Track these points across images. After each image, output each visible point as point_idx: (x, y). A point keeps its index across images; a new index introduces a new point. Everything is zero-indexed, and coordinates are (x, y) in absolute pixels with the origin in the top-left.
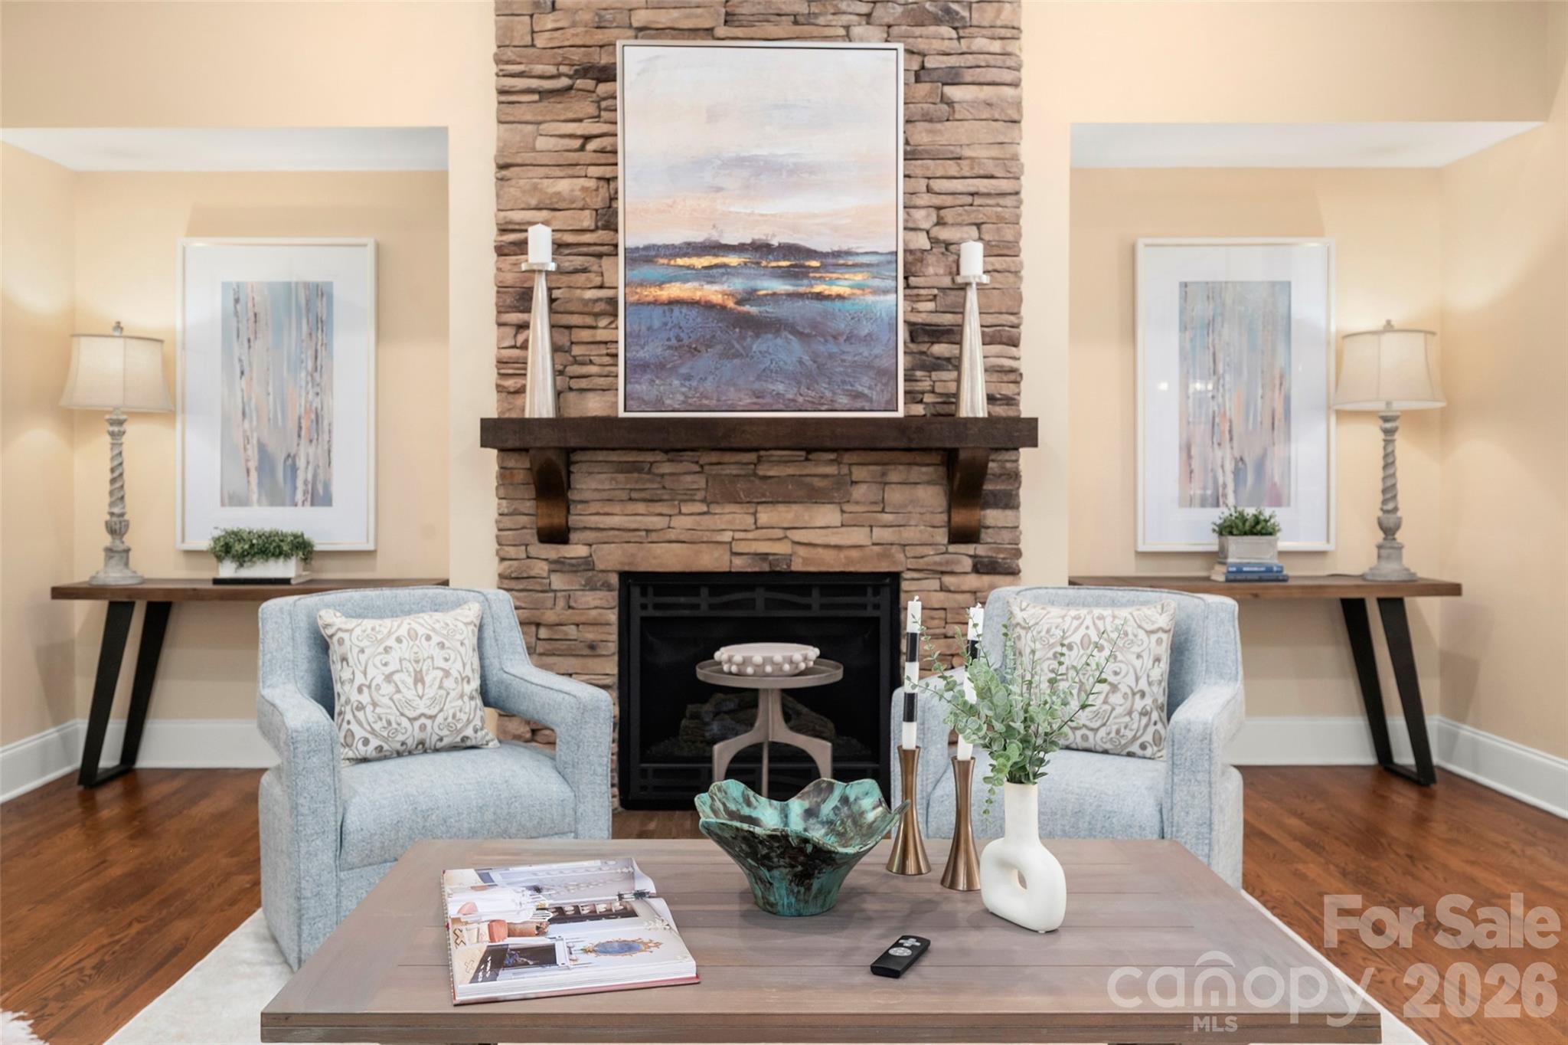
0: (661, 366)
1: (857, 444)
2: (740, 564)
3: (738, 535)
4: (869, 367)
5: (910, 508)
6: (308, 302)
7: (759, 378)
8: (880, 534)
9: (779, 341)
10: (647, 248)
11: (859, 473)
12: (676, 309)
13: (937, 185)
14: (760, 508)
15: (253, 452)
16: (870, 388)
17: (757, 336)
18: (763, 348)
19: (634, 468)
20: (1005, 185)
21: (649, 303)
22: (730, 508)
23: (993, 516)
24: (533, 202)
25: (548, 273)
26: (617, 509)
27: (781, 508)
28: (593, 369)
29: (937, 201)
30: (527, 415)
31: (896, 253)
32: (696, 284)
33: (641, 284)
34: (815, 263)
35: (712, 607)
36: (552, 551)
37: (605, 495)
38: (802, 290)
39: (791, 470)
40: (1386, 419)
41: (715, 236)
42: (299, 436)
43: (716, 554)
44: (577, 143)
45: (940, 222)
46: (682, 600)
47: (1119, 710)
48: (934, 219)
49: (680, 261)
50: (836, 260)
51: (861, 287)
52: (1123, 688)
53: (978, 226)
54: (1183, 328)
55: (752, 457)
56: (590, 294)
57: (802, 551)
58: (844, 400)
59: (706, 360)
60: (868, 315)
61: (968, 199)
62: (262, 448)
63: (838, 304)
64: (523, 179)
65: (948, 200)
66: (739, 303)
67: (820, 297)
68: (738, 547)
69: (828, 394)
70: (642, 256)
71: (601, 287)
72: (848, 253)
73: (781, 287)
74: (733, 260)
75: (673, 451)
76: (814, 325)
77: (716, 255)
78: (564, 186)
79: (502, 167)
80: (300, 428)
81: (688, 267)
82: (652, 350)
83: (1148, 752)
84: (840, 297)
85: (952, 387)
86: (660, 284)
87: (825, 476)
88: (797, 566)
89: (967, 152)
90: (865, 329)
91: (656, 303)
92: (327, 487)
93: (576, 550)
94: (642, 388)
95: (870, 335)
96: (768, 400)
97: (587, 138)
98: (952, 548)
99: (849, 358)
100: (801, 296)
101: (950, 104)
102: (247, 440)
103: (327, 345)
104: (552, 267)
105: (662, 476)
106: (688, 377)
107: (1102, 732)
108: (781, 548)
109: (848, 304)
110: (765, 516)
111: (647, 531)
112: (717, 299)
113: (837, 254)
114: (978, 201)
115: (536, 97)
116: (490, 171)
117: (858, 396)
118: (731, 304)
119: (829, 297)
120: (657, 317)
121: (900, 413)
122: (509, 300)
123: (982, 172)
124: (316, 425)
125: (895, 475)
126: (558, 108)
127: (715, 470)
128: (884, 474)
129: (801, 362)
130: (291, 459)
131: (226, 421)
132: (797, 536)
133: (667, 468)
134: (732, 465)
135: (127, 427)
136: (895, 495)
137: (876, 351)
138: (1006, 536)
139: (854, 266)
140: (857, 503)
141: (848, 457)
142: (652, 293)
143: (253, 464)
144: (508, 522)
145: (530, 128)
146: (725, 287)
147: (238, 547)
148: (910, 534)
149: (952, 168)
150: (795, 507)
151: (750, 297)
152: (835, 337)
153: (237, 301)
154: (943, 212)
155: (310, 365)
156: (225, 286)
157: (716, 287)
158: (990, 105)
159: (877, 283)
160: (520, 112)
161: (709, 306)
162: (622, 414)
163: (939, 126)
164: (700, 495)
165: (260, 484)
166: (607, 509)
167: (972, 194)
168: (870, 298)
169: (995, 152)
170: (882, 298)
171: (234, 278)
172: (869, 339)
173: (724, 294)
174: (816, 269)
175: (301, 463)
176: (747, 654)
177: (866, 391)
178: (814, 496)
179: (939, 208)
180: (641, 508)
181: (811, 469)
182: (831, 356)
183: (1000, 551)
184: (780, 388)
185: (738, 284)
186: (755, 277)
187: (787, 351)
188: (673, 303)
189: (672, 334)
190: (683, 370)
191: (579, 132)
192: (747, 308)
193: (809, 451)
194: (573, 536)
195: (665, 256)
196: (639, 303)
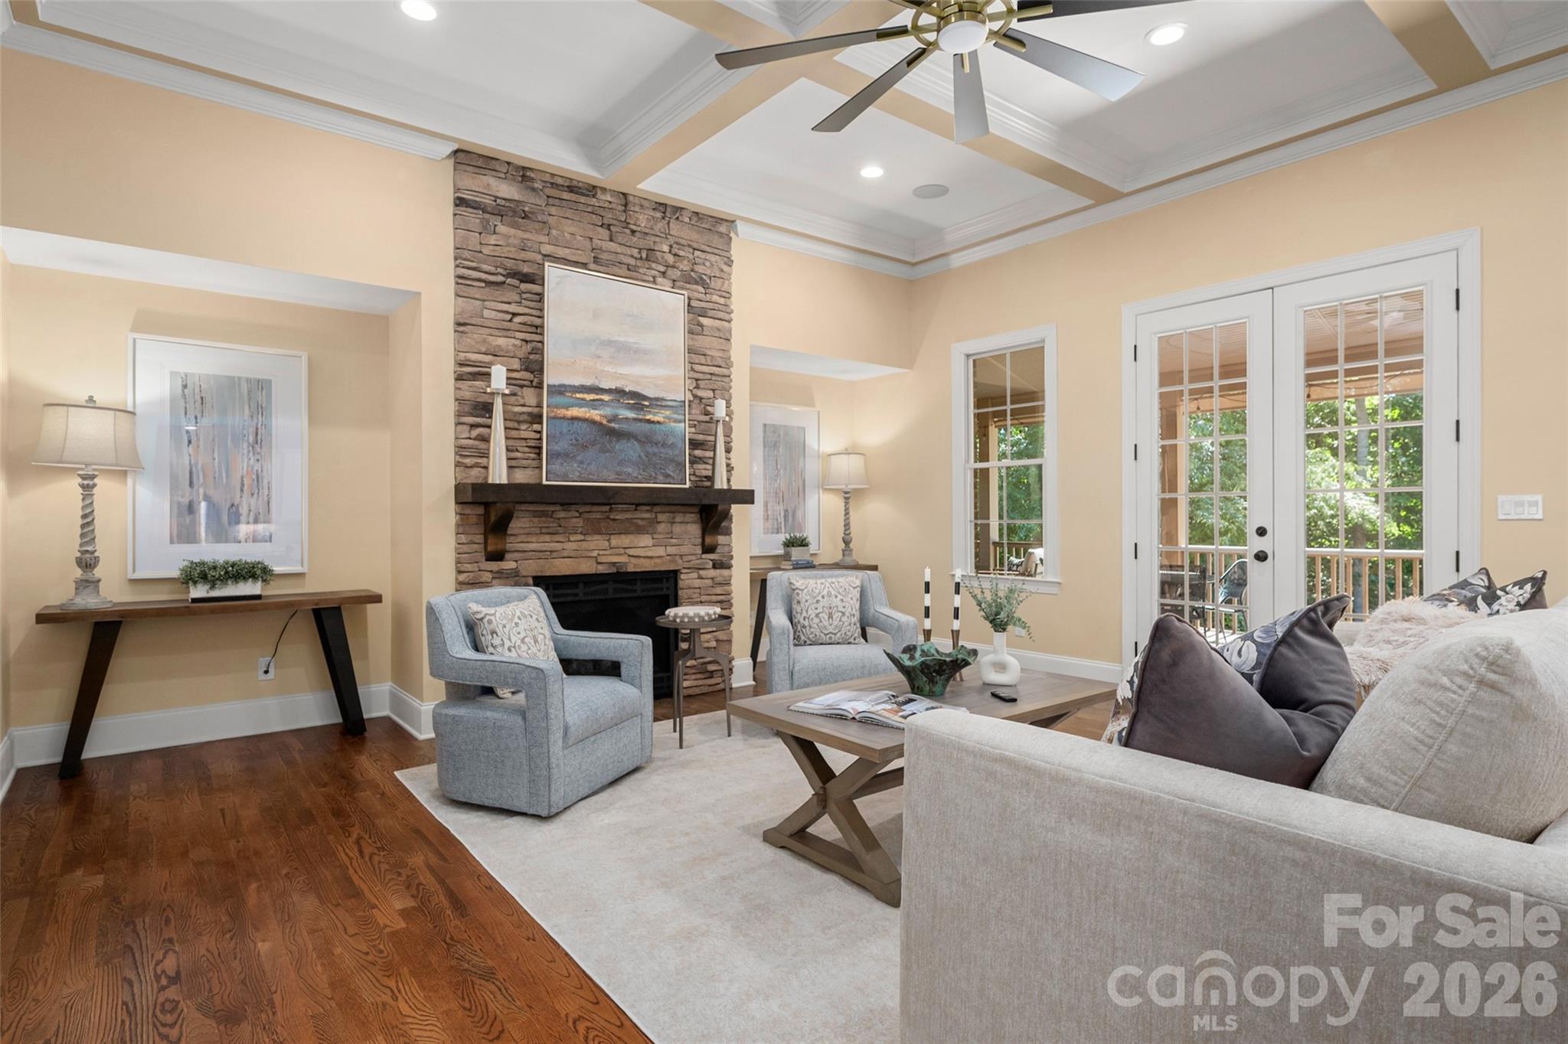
0: (567, 455)
1: (677, 502)
2: (602, 569)
3: (601, 553)
4: (672, 461)
5: (684, 536)
6: (249, 392)
7: (619, 464)
8: (670, 550)
9: (629, 444)
10: (560, 386)
11: (661, 517)
12: (576, 422)
13: (697, 367)
14: (612, 537)
16: (673, 472)
17: (618, 441)
18: (621, 448)
19: (544, 514)
20: (724, 371)
21: (561, 418)
22: (596, 537)
23: (721, 539)
24: (483, 349)
25: (504, 395)
26: (534, 539)
27: (623, 536)
28: (518, 455)
29: (696, 376)
30: (490, 481)
31: (684, 402)
32: (586, 409)
33: (557, 407)
34: (647, 403)
35: (584, 594)
36: (494, 566)
37: (527, 531)
38: (640, 417)
39: (628, 516)
40: (846, 493)
41: (597, 383)
42: (242, 490)
43: (588, 564)
44: (509, 317)
45: (697, 387)
46: (570, 591)
47: (846, 624)
48: (694, 385)
49: (578, 396)
50: (657, 403)
51: (669, 418)
52: (847, 614)
53: (714, 390)
54: (765, 447)
55: (607, 508)
56: (517, 409)
57: (633, 560)
58: (661, 478)
59: (591, 453)
60: (672, 433)
61: (709, 377)
62: (208, 499)
63: (658, 426)
64: (475, 336)
65: (701, 376)
66: (609, 421)
67: (649, 421)
68: (602, 559)
69: (653, 474)
70: (559, 390)
71: (523, 405)
72: (663, 399)
73: (631, 414)
74: (606, 397)
75: (566, 505)
76: (647, 437)
77: (597, 394)
78: (502, 342)
79: (459, 324)
80: (243, 485)
81: (583, 399)
82: (562, 446)
83: (856, 641)
84: (659, 422)
85: (709, 473)
86: (567, 408)
87: (643, 519)
88: (631, 569)
89: (709, 352)
90: (671, 440)
91: (564, 418)
93: (508, 565)
94: (556, 467)
95: (672, 444)
96: (624, 477)
97: (514, 315)
98: (704, 556)
99: (663, 455)
100: (640, 420)
101: (702, 326)
103: (266, 425)
104: (507, 392)
105: (559, 519)
106: (582, 462)
107: (838, 635)
108: (623, 559)
109: (662, 427)
110: (615, 541)
111: (551, 551)
112: (597, 418)
113: (657, 399)
114: (714, 378)
115: (483, 285)
116: (450, 326)
117: (667, 476)
118: (605, 422)
119: (653, 422)
120: (565, 426)
121: (687, 485)
122: (467, 409)
123: (716, 364)
124: (258, 483)
125: (679, 518)
126: (496, 293)
127: (586, 515)
128: (674, 518)
129: (640, 456)
130: (235, 507)
131: (174, 479)
132: (631, 552)
133: (562, 515)
134: (597, 513)
135: (96, 480)
136: (677, 529)
137: (675, 453)
138: (726, 549)
139: (665, 406)
140: (660, 533)
141: (657, 509)
142: (562, 412)
145: (478, 303)
146: (602, 412)
148: (684, 550)
149: (702, 359)
150: (630, 536)
151: (614, 418)
152: (656, 444)
153: (185, 386)
154: (699, 382)
155: (251, 439)
156: (173, 374)
157: (597, 412)
158: (719, 330)
159: (676, 416)
160: (472, 292)
161: (593, 422)
162: (545, 482)
163: (696, 337)
164: (580, 530)
165: (209, 526)
166: (529, 540)
167: (711, 374)
168: (673, 424)
169: (720, 354)
170: (678, 425)
171: (183, 369)
172: (673, 446)
173: (601, 416)
174: (647, 406)
175: (244, 510)
176: (685, 612)
177: (672, 474)
178: (639, 530)
179: (697, 380)
180: (547, 538)
181: (638, 515)
182: (654, 454)
183: (723, 556)
184: (630, 470)
185: (608, 411)
186: (617, 408)
187: (631, 450)
188: (574, 419)
189: (573, 437)
190: (579, 458)
191: (511, 310)
192: (613, 425)
193: (637, 505)
194: (507, 556)
195: (570, 392)
196: (554, 418)
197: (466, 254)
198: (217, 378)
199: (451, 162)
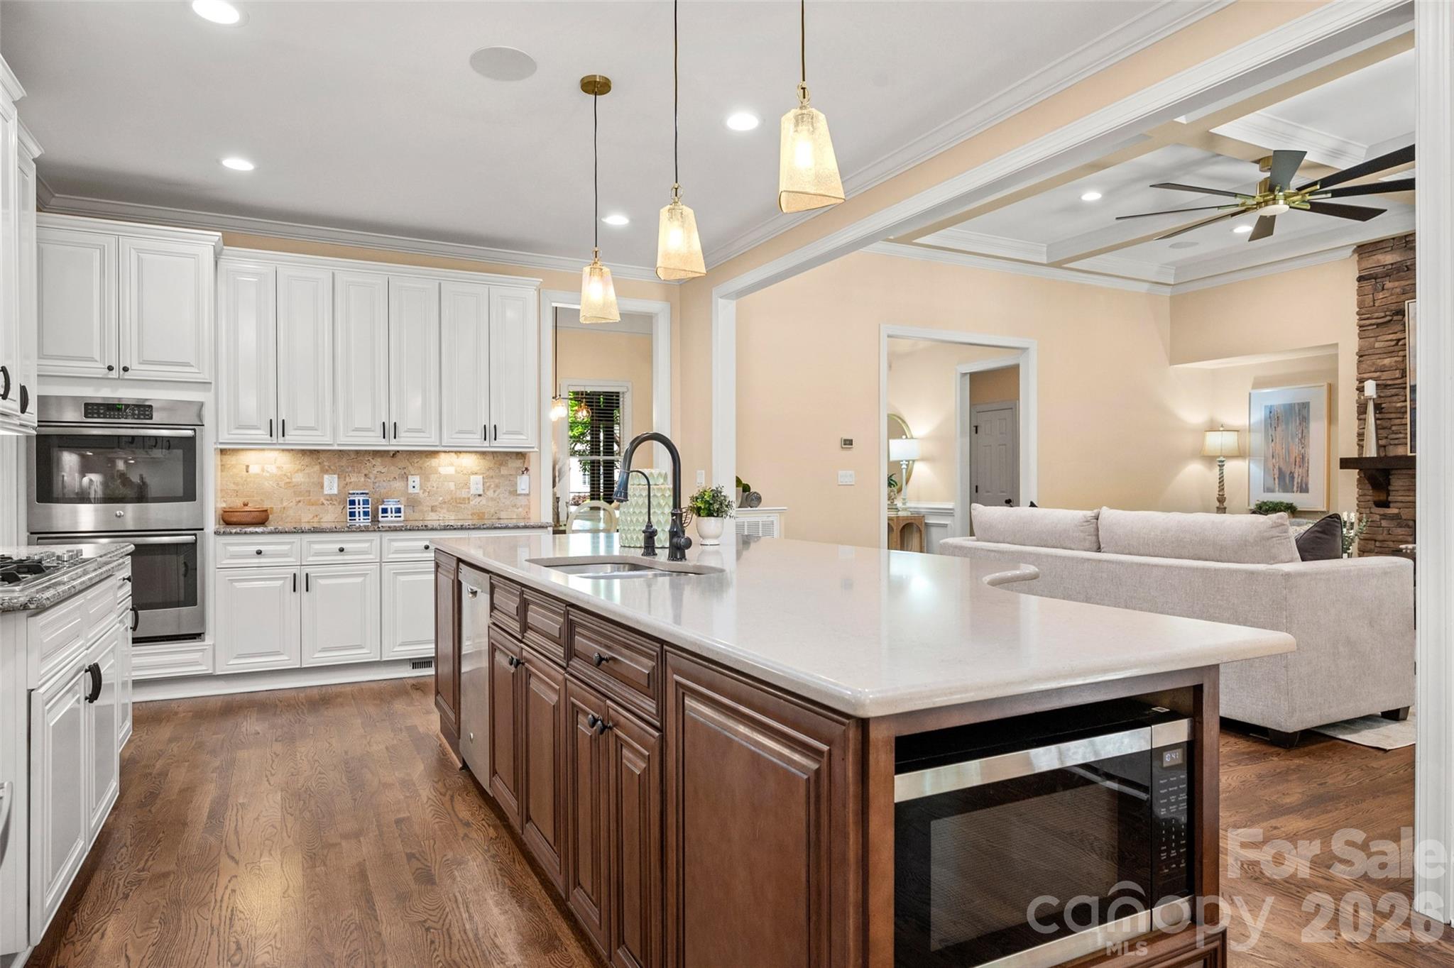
6: (1299, 410)
15: (1276, 472)
24: (1370, 370)
25: (1374, 398)
30: (1364, 456)
36: (1382, 511)
37: (1406, 488)
42: (1295, 465)
44: (1391, 343)
62: (1280, 469)
64: (1369, 360)
78: (1387, 361)
79: (1360, 356)
80: (1296, 461)
92: (1307, 485)
93: (1393, 511)
97: (1395, 341)
102: (1274, 466)
103: (1307, 427)
104: (1376, 396)
115: (1377, 326)
116: (1355, 358)
122: (1360, 410)
124: (1303, 460)
126: (1385, 329)
130: (1292, 474)
131: (1266, 460)
135: (1225, 463)
143: (1276, 476)
144: (1362, 499)
145: (1373, 339)
147: (1264, 508)
153: (1271, 412)
155: (1300, 436)
156: (1266, 407)
160: (1369, 334)
162: (1410, 454)
165: (1279, 484)
166: (1407, 494)
171: (1269, 403)
175: (1296, 475)
191: (1392, 339)
194: (1392, 505)
197: (1363, 311)
198: (1284, 405)
199: (1356, 256)
